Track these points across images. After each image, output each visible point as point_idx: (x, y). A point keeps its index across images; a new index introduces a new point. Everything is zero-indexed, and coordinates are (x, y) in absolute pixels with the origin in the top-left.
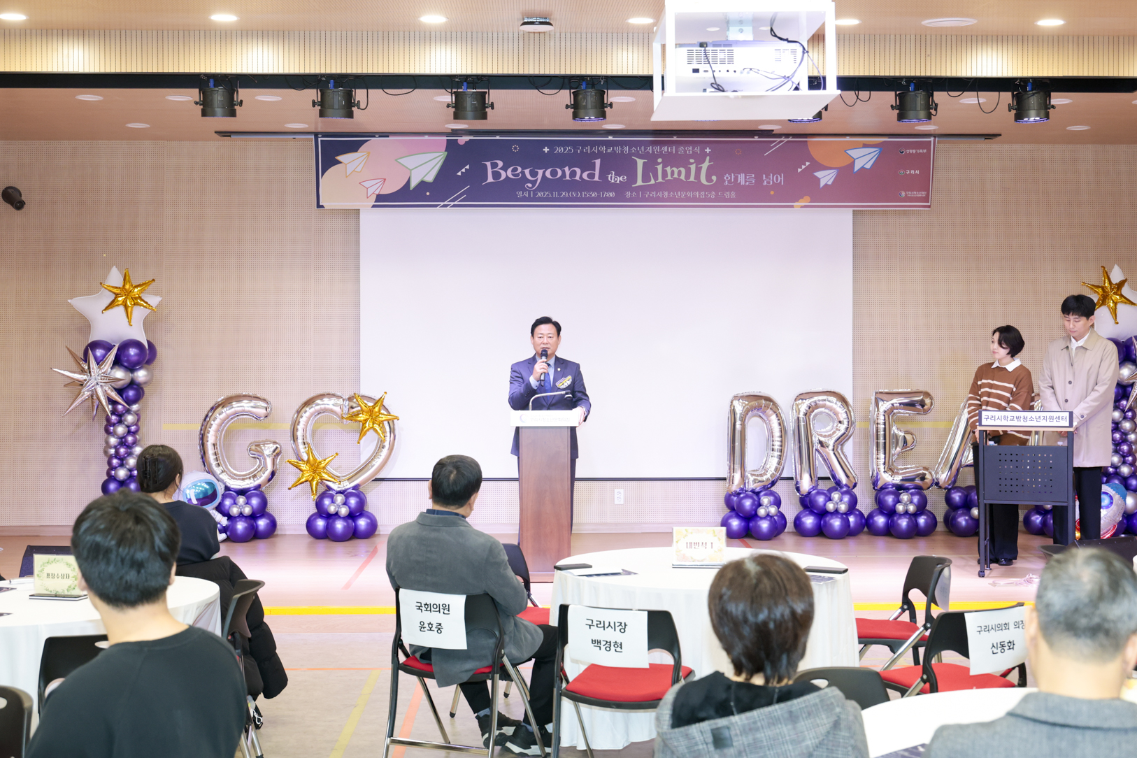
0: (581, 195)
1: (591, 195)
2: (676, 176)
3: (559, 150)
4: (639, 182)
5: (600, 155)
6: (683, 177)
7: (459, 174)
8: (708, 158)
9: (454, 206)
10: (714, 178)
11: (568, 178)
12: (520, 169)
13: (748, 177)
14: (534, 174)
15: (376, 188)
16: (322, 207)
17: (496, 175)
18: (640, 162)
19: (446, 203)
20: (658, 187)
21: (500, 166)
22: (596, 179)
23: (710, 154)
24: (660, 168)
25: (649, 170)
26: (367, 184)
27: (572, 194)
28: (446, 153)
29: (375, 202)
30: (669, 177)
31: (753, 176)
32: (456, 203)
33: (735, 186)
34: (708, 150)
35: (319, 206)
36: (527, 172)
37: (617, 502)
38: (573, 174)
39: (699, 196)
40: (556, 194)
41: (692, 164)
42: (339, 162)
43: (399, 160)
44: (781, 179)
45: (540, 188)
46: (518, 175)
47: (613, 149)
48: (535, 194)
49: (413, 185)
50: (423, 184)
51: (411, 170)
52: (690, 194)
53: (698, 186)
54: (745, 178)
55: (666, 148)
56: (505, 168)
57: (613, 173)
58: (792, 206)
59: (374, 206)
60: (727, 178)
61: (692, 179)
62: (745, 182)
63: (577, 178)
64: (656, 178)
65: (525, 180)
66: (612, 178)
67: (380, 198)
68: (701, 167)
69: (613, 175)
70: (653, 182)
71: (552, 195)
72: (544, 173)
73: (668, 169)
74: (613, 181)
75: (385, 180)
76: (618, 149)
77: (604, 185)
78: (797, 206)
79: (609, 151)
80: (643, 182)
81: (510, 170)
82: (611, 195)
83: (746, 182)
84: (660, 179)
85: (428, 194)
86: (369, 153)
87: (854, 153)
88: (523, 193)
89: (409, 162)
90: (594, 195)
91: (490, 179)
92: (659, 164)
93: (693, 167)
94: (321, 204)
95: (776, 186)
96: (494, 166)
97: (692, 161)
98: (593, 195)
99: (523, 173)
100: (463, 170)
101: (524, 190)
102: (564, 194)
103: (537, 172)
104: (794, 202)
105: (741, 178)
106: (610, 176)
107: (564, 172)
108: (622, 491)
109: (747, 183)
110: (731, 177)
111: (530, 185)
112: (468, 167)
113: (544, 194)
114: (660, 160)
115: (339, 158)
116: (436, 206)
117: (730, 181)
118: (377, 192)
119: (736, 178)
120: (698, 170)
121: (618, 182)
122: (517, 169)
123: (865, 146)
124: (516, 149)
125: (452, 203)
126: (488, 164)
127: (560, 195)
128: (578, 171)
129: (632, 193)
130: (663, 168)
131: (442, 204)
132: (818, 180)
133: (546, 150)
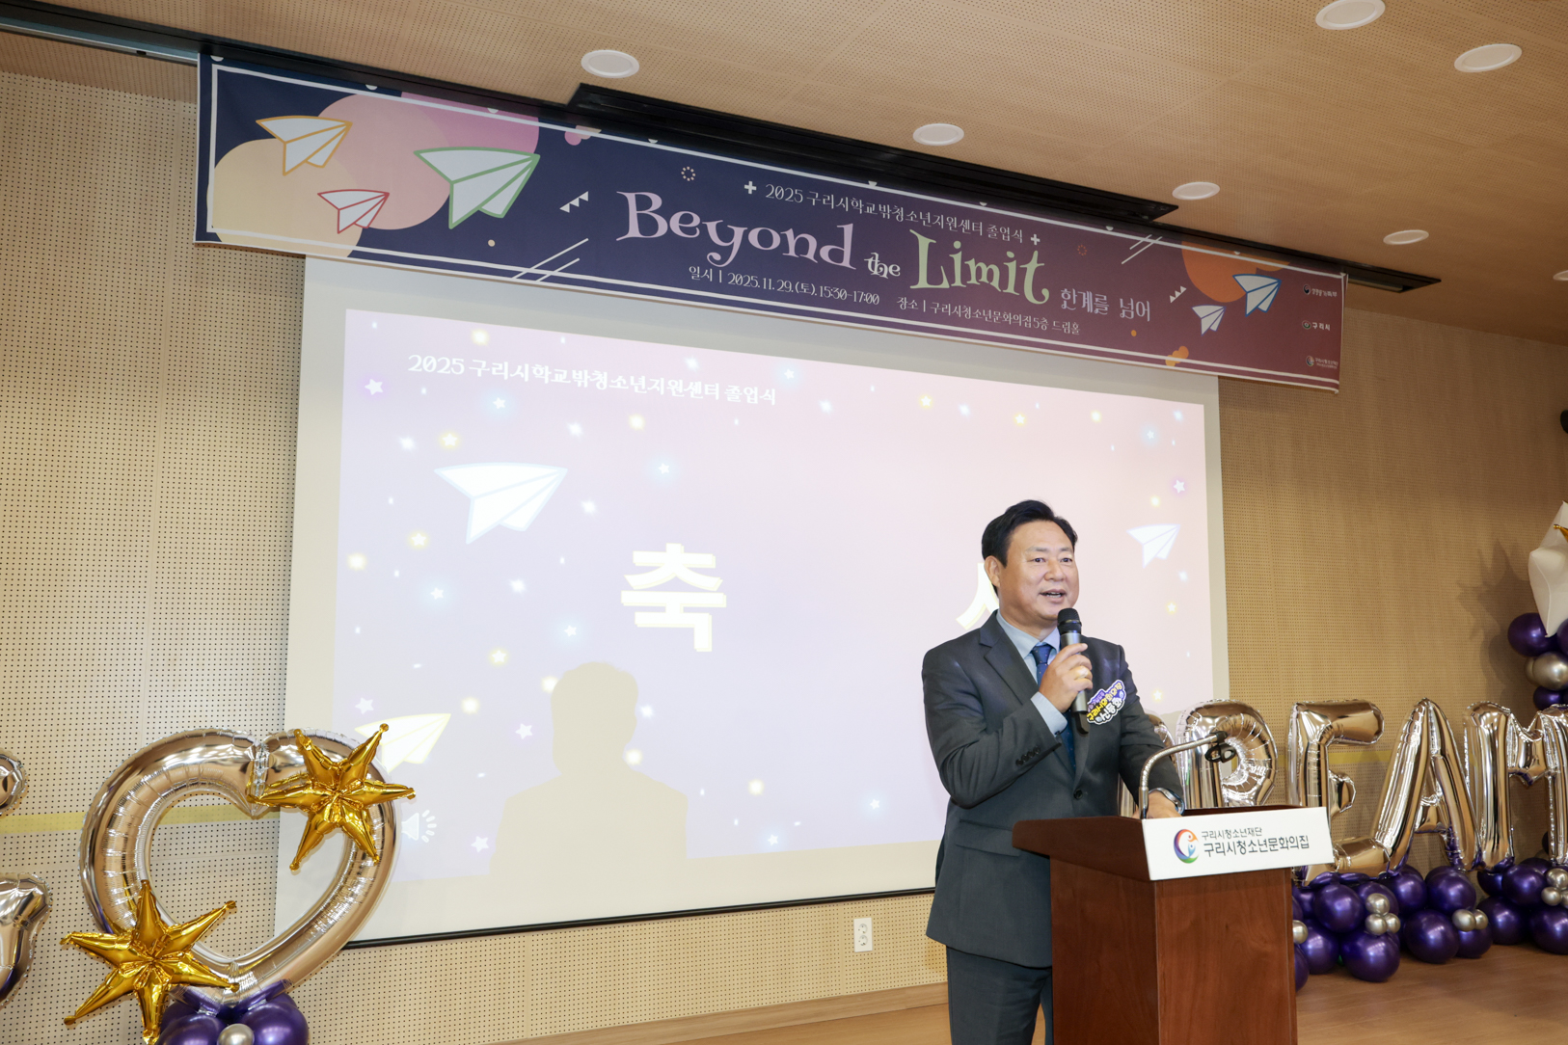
0: (818, 291)
1: (836, 295)
2: (984, 279)
3: (776, 192)
4: (923, 283)
5: (851, 216)
6: (995, 283)
7: (566, 208)
8: (1036, 253)
9: (552, 279)
10: (1046, 293)
11: (792, 253)
12: (696, 220)
13: (1097, 300)
14: (726, 234)
15: (360, 212)
16: (214, 237)
17: (649, 225)
18: (924, 243)
19: (533, 270)
20: (953, 296)
21: (653, 208)
22: (846, 263)
23: (1039, 247)
24: (957, 258)
25: (939, 259)
26: (340, 200)
27: (799, 286)
28: (538, 157)
29: (359, 244)
30: (973, 281)
31: (1105, 298)
32: (556, 273)
33: (1078, 314)
34: (1035, 240)
35: (203, 234)
36: (712, 227)
37: (858, 948)
38: (802, 246)
39: (1023, 323)
40: (768, 284)
41: (1011, 260)
42: (266, 135)
43: (423, 155)
44: (1146, 310)
45: (738, 266)
46: (692, 231)
47: (877, 207)
48: (727, 278)
49: (457, 217)
50: (479, 220)
51: (452, 183)
52: (1008, 318)
53: (1017, 303)
54: (1094, 301)
55: (968, 222)
56: (666, 212)
57: (877, 255)
58: (1163, 362)
59: (354, 254)
60: (1066, 296)
61: (1011, 289)
62: (1094, 309)
63: (810, 255)
64: (951, 280)
65: (705, 243)
66: (874, 265)
67: (371, 237)
68: (1025, 269)
69: (877, 261)
70: (945, 285)
71: (761, 283)
72: (745, 235)
73: (971, 263)
74: (876, 272)
75: (386, 195)
76: (886, 211)
77: (859, 278)
78: (1171, 363)
79: (870, 210)
80: (929, 282)
81: (676, 218)
82: (873, 299)
83: (1094, 307)
84: (958, 283)
85: (491, 243)
86: (348, 125)
87: (1247, 282)
88: (702, 273)
89: (452, 163)
90: (842, 294)
91: (634, 231)
92: (956, 251)
93: (1012, 267)
94: (209, 230)
95: (1139, 321)
96: (644, 203)
97: (1010, 255)
98: (840, 295)
99: (703, 228)
100: (576, 202)
101: (705, 265)
102: (784, 284)
103: (732, 231)
104: (1166, 355)
105: (1088, 299)
106: (870, 260)
107: (784, 239)
108: (868, 921)
109: (1097, 311)
110: (1072, 295)
111: (717, 257)
112: (585, 196)
113: (745, 280)
114: (957, 245)
115: (267, 124)
116: (511, 274)
117: (1070, 303)
118: (365, 223)
119: (1080, 298)
120: (1021, 274)
121: (885, 276)
122: (690, 219)
123: (1261, 272)
124: (688, 174)
125: (548, 273)
126: (631, 197)
127: (776, 285)
128: (812, 242)
129: (909, 301)
130: (963, 260)
131: (525, 270)
132: (1198, 320)
133: (750, 188)
